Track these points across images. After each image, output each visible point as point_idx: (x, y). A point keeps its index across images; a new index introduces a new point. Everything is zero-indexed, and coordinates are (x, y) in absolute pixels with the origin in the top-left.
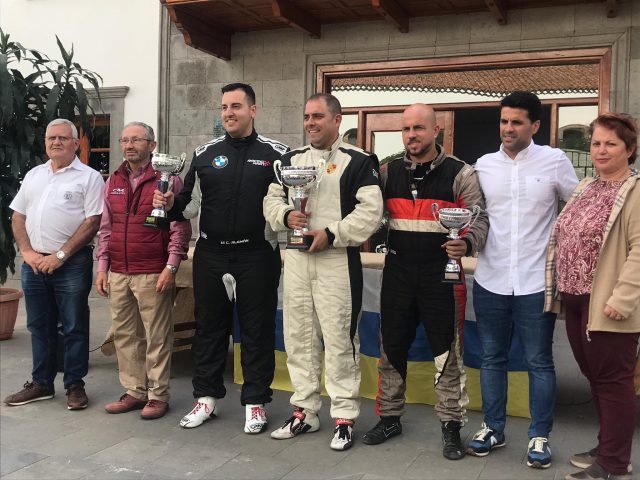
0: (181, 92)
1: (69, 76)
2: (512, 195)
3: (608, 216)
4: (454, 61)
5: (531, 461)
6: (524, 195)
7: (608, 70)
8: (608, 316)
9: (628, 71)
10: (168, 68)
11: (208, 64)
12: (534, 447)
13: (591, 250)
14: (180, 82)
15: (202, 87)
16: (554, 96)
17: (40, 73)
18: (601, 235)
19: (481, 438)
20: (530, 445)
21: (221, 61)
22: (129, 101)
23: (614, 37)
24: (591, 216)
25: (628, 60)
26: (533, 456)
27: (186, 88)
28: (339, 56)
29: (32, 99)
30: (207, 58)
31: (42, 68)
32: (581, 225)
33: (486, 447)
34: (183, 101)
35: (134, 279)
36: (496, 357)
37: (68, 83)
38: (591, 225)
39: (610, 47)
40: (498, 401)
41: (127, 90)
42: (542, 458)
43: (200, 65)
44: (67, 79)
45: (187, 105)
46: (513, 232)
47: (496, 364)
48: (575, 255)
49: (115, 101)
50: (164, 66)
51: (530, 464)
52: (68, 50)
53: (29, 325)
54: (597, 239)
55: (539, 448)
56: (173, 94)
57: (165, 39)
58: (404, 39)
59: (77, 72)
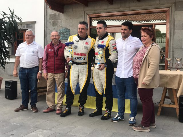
0: (50, 22)
1: (13, 18)
2: (123, 50)
3: (144, 56)
4: (125, 12)
5: (129, 123)
6: (127, 50)
7: (169, 14)
8: (143, 84)
9: (174, 15)
10: (47, 16)
11: (57, 15)
12: (130, 120)
13: (139, 66)
14: (50, 19)
15: (56, 21)
16: (154, 22)
17: (4, 18)
18: (142, 62)
19: (116, 117)
20: (130, 119)
21: (61, 14)
22: (36, 25)
23: (170, 5)
24: (139, 56)
25: (174, 12)
26: (130, 122)
27: (51, 21)
28: (93, 12)
29: (3, 25)
30: (57, 13)
31: (5, 16)
32: (137, 59)
33: (117, 120)
34: (51, 25)
35: (56, 75)
36: (120, 95)
37: (13, 20)
38: (139, 59)
39: (170, 8)
40: (121, 107)
41: (35, 22)
42: (132, 123)
43: (55, 15)
44: (12, 19)
45: (52, 26)
46: (123, 60)
47: (121, 97)
48: (136, 67)
49: (33, 25)
50: (46, 15)
51: (129, 125)
52: (12, 11)
53: (21, 89)
54: (141, 63)
55: (132, 120)
56: (48, 23)
57: (46, 7)
58: (111, 6)
59: (16, 17)
